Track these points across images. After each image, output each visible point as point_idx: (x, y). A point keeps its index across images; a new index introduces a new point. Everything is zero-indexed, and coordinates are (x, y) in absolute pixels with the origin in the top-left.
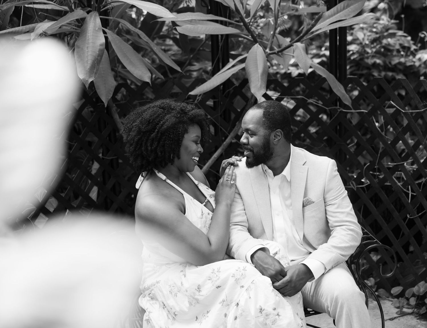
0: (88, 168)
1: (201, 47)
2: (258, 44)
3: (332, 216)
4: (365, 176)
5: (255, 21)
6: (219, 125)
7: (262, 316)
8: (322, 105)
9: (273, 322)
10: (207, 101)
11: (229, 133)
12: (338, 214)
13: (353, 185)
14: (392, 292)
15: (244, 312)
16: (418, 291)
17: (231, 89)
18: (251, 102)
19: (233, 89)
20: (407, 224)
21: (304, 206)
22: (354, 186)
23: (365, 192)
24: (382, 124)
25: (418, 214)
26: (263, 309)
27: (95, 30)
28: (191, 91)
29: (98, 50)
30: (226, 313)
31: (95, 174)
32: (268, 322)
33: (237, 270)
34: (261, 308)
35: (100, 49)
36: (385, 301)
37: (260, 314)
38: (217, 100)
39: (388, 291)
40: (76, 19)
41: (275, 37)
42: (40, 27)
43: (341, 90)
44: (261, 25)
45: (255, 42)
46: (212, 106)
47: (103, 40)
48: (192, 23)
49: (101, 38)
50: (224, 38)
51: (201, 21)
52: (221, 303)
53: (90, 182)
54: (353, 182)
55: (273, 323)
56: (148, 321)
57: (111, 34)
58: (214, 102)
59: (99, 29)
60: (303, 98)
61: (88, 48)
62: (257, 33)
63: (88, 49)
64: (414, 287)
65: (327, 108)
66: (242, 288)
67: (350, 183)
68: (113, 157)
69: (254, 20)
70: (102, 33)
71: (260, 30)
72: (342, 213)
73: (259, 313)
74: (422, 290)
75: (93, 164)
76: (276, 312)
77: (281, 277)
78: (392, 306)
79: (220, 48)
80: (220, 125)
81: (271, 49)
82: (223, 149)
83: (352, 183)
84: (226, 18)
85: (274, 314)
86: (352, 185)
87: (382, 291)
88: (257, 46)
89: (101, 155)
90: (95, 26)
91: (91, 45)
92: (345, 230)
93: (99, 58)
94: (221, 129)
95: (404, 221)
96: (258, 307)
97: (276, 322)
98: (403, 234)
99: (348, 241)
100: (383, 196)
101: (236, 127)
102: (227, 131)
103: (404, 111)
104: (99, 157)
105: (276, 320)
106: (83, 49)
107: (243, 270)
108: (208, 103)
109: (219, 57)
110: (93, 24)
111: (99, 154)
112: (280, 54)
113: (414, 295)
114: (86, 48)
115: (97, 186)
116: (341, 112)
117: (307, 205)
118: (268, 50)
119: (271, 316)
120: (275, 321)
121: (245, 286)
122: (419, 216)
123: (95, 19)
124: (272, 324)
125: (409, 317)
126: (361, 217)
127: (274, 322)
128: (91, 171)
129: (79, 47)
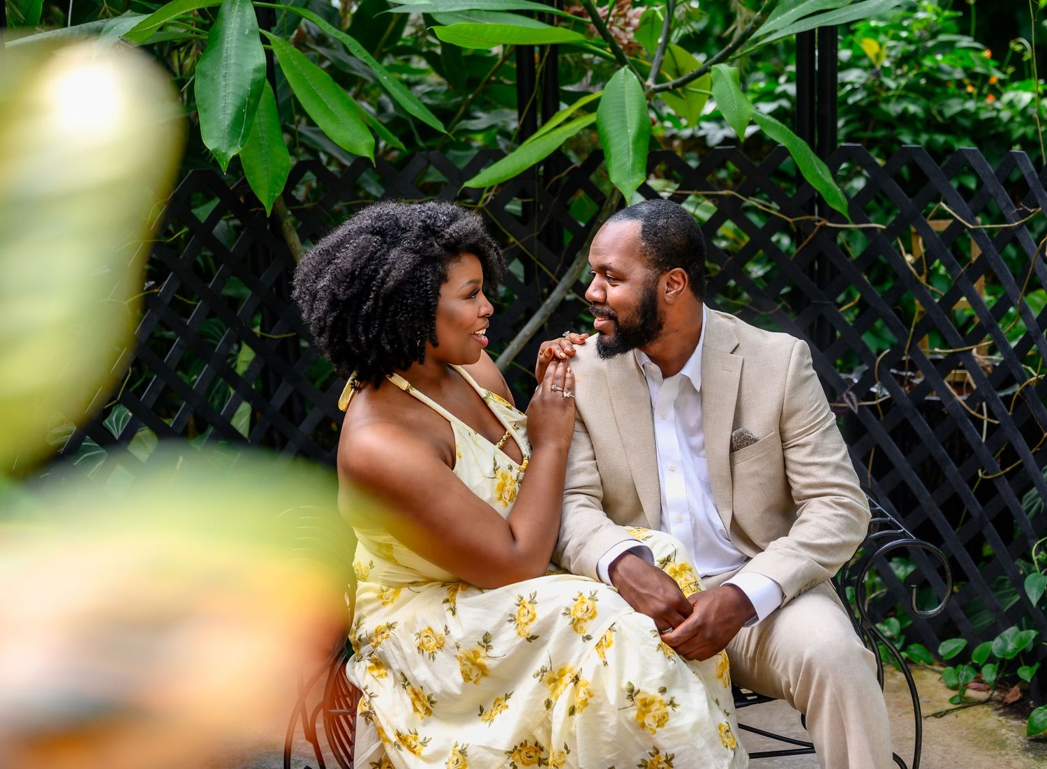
0: (229, 361)
1: (493, 74)
2: (626, 66)
3: (799, 474)
4: (879, 379)
5: (621, 13)
6: (534, 259)
7: (633, 705)
8: (779, 212)
9: (659, 720)
10: (507, 203)
11: (559, 279)
12: (813, 469)
13: (851, 400)
14: (941, 651)
15: (591, 696)
16: (1003, 650)
17: (564, 174)
18: (609, 205)
19: (568, 174)
20: (976, 494)
21: (733, 449)
22: (853, 403)
23: (878, 417)
24: (921, 257)
25: (1003, 468)
26: (636, 689)
27: (241, 33)
28: (468, 179)
29: (249, 82)
30: (550, 699)
31: (246, 373)
32: (649, 720)
33: (576, 600)
34: (632, 687)
35: (253, 80)
36: (925, 673)
37: (628, 703)
38: (531, 200)
39: (932, 648)
40: (198, 10)
41: (667, 52)
42: (112, 27)
43: (823, 176)
44: (636, 22)
45: (621, 61)
46: (520, 214)
47: (261, 59)
48: (471, 18)
49: (255, 52)
50: (546, 54)
51: (493, 13)
52: (538, 675)
53: (232, 392)
54: (851, 393)
55: (660, 723)
56: (368, 716)
57: (281, 44)
58: (524, 206)
59: (251, 31)
60: (733, 196)
61: (225, 76)
62: (625, 42)
63: (225, 80)
64: (993, 639)
65: (790, 220)
66: (586, 641)
67: (844, 396)
68: (287, 333)
69: (618, 11)
70: (258, 41)
71: (631, 36)
72: (824, 465)
73: (627, 698)
74: (1011, 647)
75: (239, 350)
76: (666, 698)
77: (679, 617)
78: (941, 685)
79: (538, 76)
80: (539, 260)
81: (659, 79)
82: (544, 316)
83: (848, 396)
84: (551, 5)
85: (662, 701)
86: (847, 401)
87: (916, 649)
88: (625, 71)
89: (257, 330)
90: (242, 26)
91: (233, 69)
92: (830, 506)
93: (252, 101)
94: (540, 269)
95: (971, 485)
96: (625, 685)
97: (666, 721)
98: (969, 516)
99: (836, 532)
100: (922, 426)
101: (575, 263)
102: (553, 273)
103: (971, 227)
104: (254, 334)
105: (668, 715)
106: (213, 79)
107: (589, 598)
108: (509, 207)
109: (535, 97)
110: (238, 19)
111: (254, 326)
112: (679, 90)
113: (991, 659)
114: (221, 78)
115: (248, 401)
116: (823, 228)
117: (740, 447)
118: (650, 82)
119: (654, 707)
120: (664, 717)
121: (593, 636)
122: (1006, 474)
123: (242, 10)
124: (658, 726)
125: (981, 710)
126: (869, 476)
127: (662, 721)
128: (236, 367)
129: (204, 75)
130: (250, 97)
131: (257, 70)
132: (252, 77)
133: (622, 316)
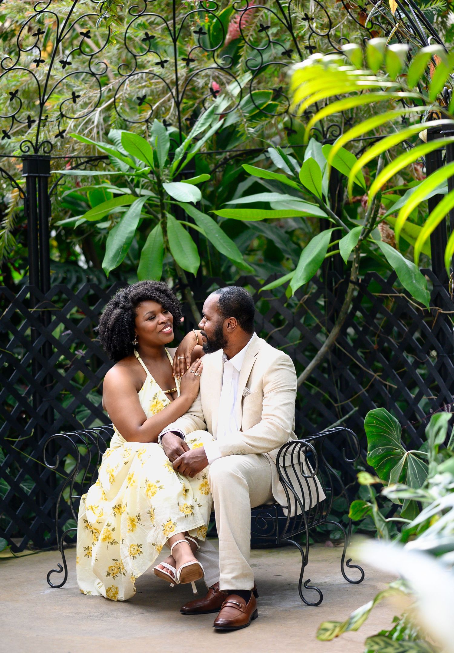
6: (325, 329)
7: (146, 487)
15: (134, 482)
17: (337, 285)
26: (148, 480)
35: (127, 237)
47: (134, 228)
56: (84, 499)
60: (403, 297)
65: (421, 309)
70: (138, 219)
73: (145, 484)
76: (158, 485)
77: (177, 456)
85: (156, 486)
91: (120, 233)
93: (125, 246)
105: (156, 492)
114: (115, 236)
116: (440, 313)
117: (245, 396)
119: (152, 488)
120: (154, 492)
121: (143, 460)
123: (138, 205)
127: (153, 494)
129: (111, 235)
130: (124, 244)
131: (131, 232)
132: (127, 235)
133: (208, 336)
